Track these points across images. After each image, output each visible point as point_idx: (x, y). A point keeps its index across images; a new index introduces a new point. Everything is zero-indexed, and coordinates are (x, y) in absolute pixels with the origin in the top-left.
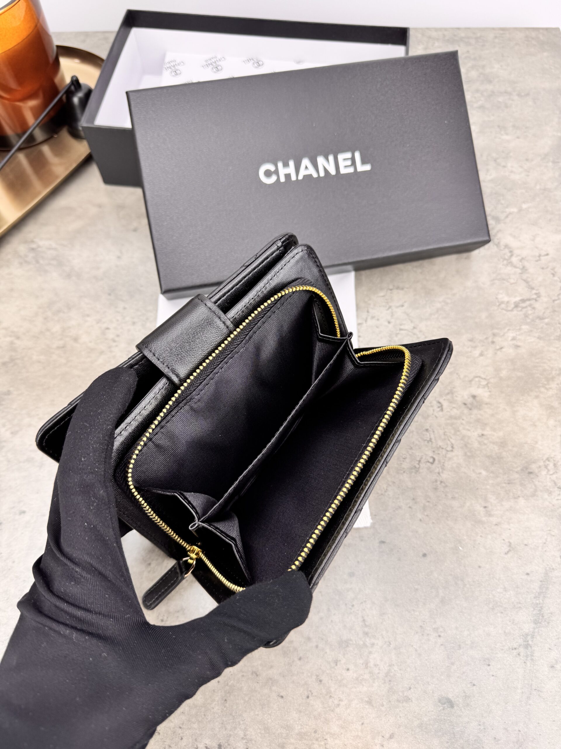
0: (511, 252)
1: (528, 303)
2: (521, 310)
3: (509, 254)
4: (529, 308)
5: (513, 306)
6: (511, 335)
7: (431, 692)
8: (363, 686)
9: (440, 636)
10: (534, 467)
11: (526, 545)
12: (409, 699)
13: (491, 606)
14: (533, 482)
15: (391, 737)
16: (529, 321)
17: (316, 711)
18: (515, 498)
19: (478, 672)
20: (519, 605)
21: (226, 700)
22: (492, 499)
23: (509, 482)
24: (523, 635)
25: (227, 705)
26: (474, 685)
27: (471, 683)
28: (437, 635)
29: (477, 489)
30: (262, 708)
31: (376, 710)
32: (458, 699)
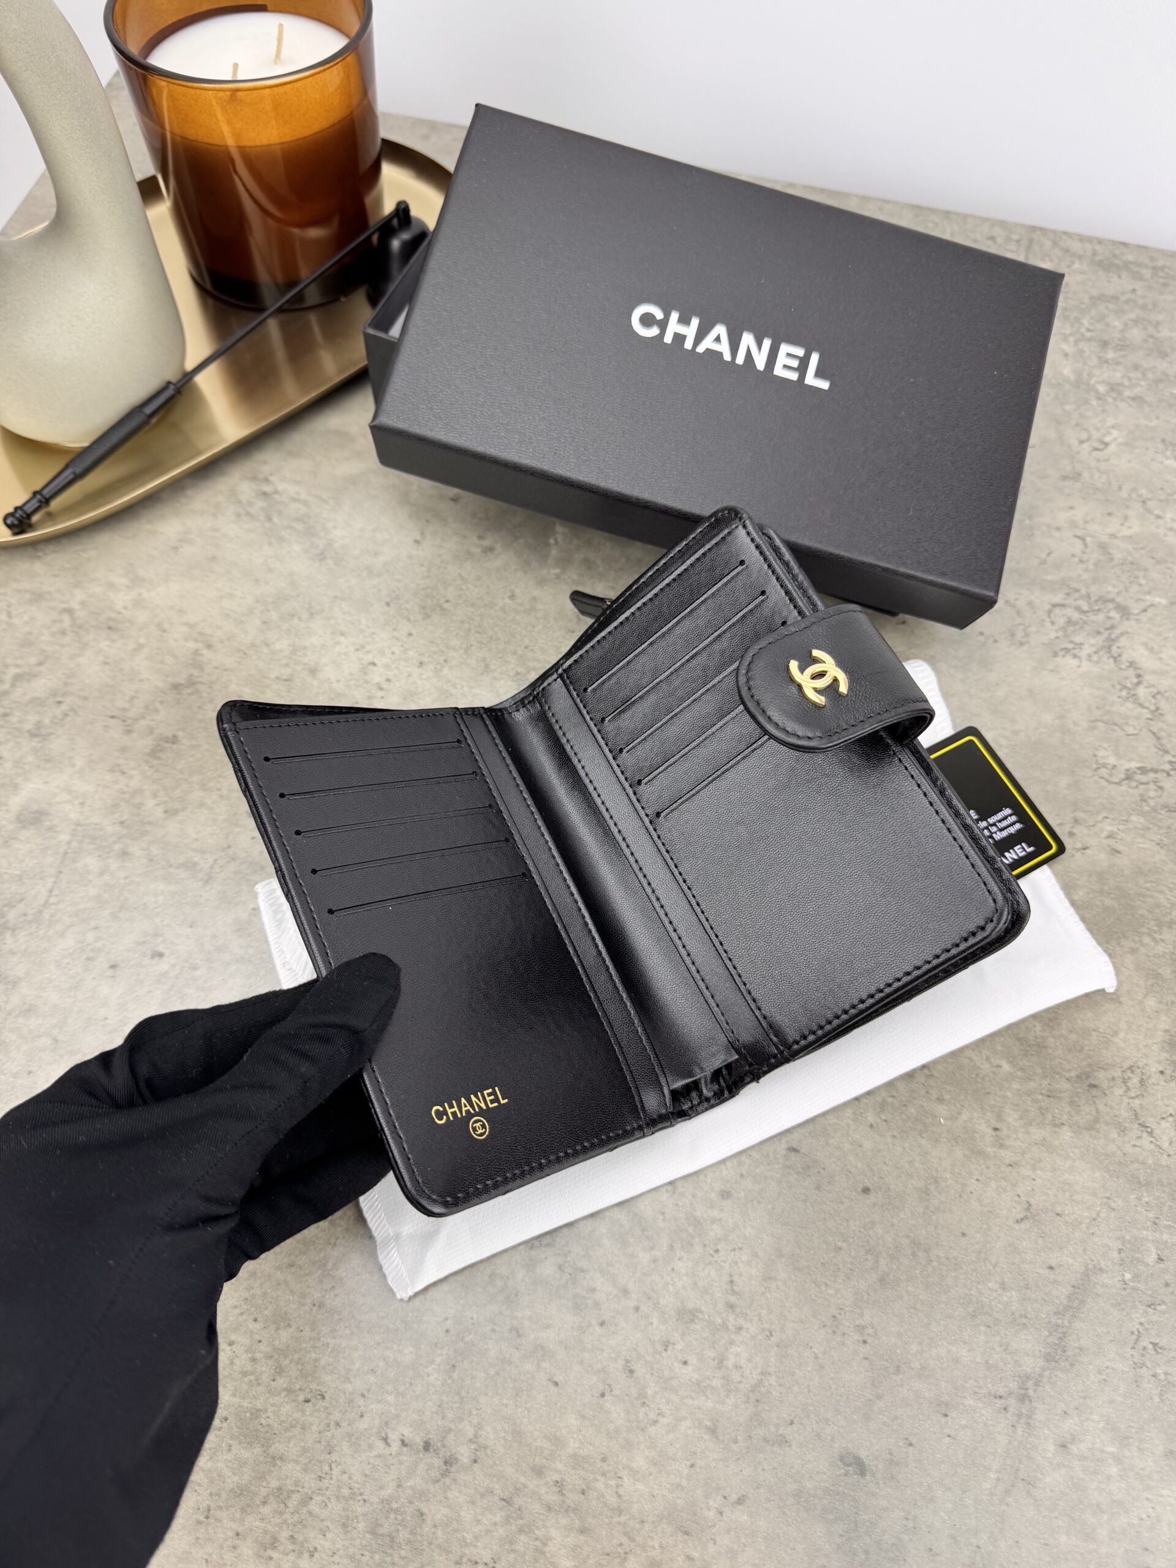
0: (1139, 676)
1: (1152, 775)
2: (1137, 787)
3: (1135, 680)
4: (1152, 786)
5: (1122, 776)
6: (1108, 827)
7: (829, 1438)
8: (707, 1398)
9: (865, 1342)
10: (1101, 1077)
11: (1058, 1214)
12: (786, 1441)
13: (970, 1310)
14: (1095, 1103)
15: (741, 1501)
16: (1147, 808)
17: (612, 1422)
18: (1055, 1125)
19: (922, 1422)
20: (1024, 1320)
21: (454, 1366)
22: (1012, 1117)
23: (1049, 1094)
24: (1020, 1376)
25: (455, 1375)
26: (911, 1445)
27: (907, 1439)
28: (861, 1339)
29: (988, 1093)
30: (517, 1395)
31: (721, 1446)
32: (876, 1462)
